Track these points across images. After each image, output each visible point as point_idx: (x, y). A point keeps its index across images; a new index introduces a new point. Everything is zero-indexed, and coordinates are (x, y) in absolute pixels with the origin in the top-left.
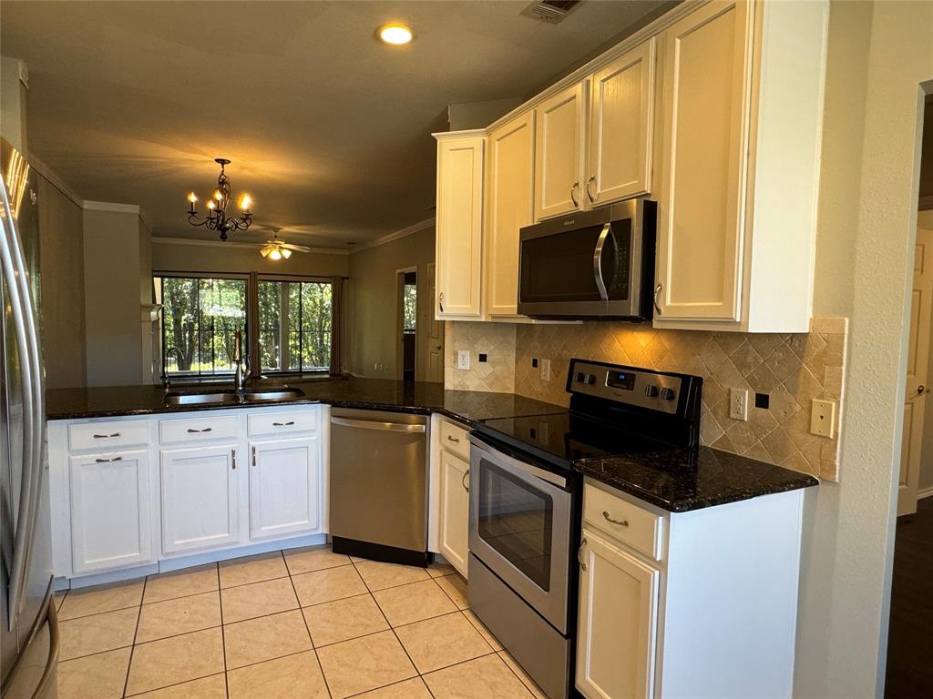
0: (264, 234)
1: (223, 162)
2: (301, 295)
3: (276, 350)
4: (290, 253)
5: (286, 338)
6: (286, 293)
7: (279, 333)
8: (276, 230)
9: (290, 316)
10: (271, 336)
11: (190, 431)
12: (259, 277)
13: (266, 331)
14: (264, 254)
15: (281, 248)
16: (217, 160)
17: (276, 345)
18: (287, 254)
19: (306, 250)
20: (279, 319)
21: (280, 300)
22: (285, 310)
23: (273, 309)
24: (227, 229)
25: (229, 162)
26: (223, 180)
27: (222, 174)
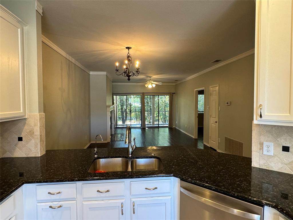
0: (146, 79)
1: (128, 48)
2: (159, 99)
3: (151, 118)
5: (154, 114)
6: (154, 98)
7: (151, 112)
8: (150, 77)
9: (155, 106)
10: (149, 113)
12: (145, 94)
13: (147, 111)
14: (146, 86)
15: (152, 83)
16: (126, 48)
17: (151, 116)
18: (154, 86)
19: (160, 84)
20: (152, 107)
21: (152, 101)
22: (153, 105)
23: (150, 104)
24: (130, 76)
25: (131, 48)
26: (129, 56)
27: (129, 53)
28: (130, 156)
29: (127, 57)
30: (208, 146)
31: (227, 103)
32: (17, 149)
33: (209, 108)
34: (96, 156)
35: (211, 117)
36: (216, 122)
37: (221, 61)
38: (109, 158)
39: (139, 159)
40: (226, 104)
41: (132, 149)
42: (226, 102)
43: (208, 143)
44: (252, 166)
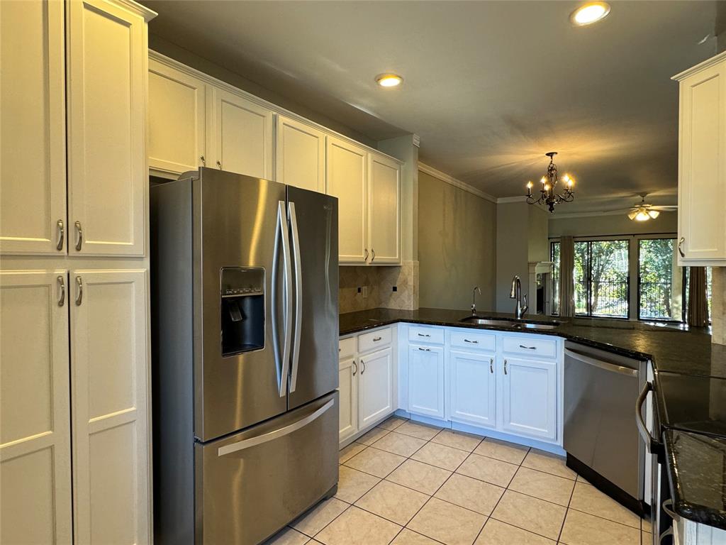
1: (550, 155)
4: (658, 213)
8: (643, 195)
11: (466, 341)
14: (632, 217)
16: (548, 155)
18: (655, 215)
25: (556, 153)
26: (552, 168)
27: (551, 163)
29: (549, 170)
32: (392, 300)
44: (712, 342)
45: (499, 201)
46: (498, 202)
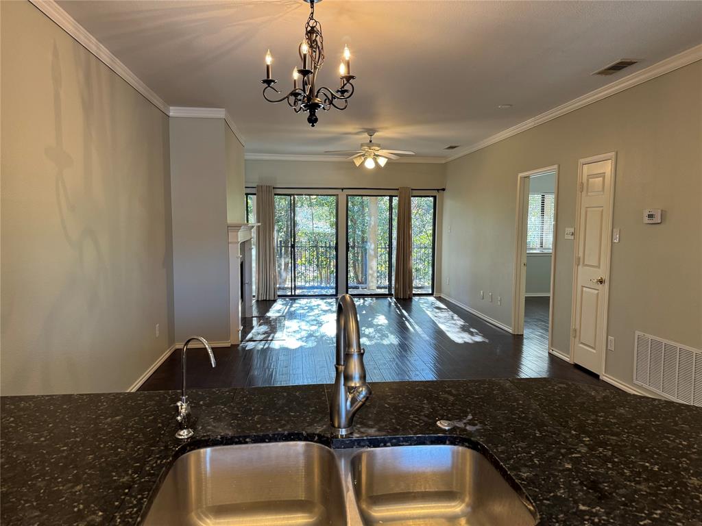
8: (371, 133)
14: (358, 163)
15: (375, 155)
18: (382, 162)
24: (319, 105)
26: (312, 28)
27: (311, 18)
28: (343, 432)
29: (308, 33)
30: (567, 359)
31: (651, 216)
33: (572, 234)
34: (184, 434)
35: (578, 265)
36: (601, 282)
37: (634, 65)
38: (246, 443)
39: (385, 446)
40: (646, 220)
41: (353, 401)
42: (646, 213)
43: (567, 352)
45: (173, 112)
46: (171, 114)
